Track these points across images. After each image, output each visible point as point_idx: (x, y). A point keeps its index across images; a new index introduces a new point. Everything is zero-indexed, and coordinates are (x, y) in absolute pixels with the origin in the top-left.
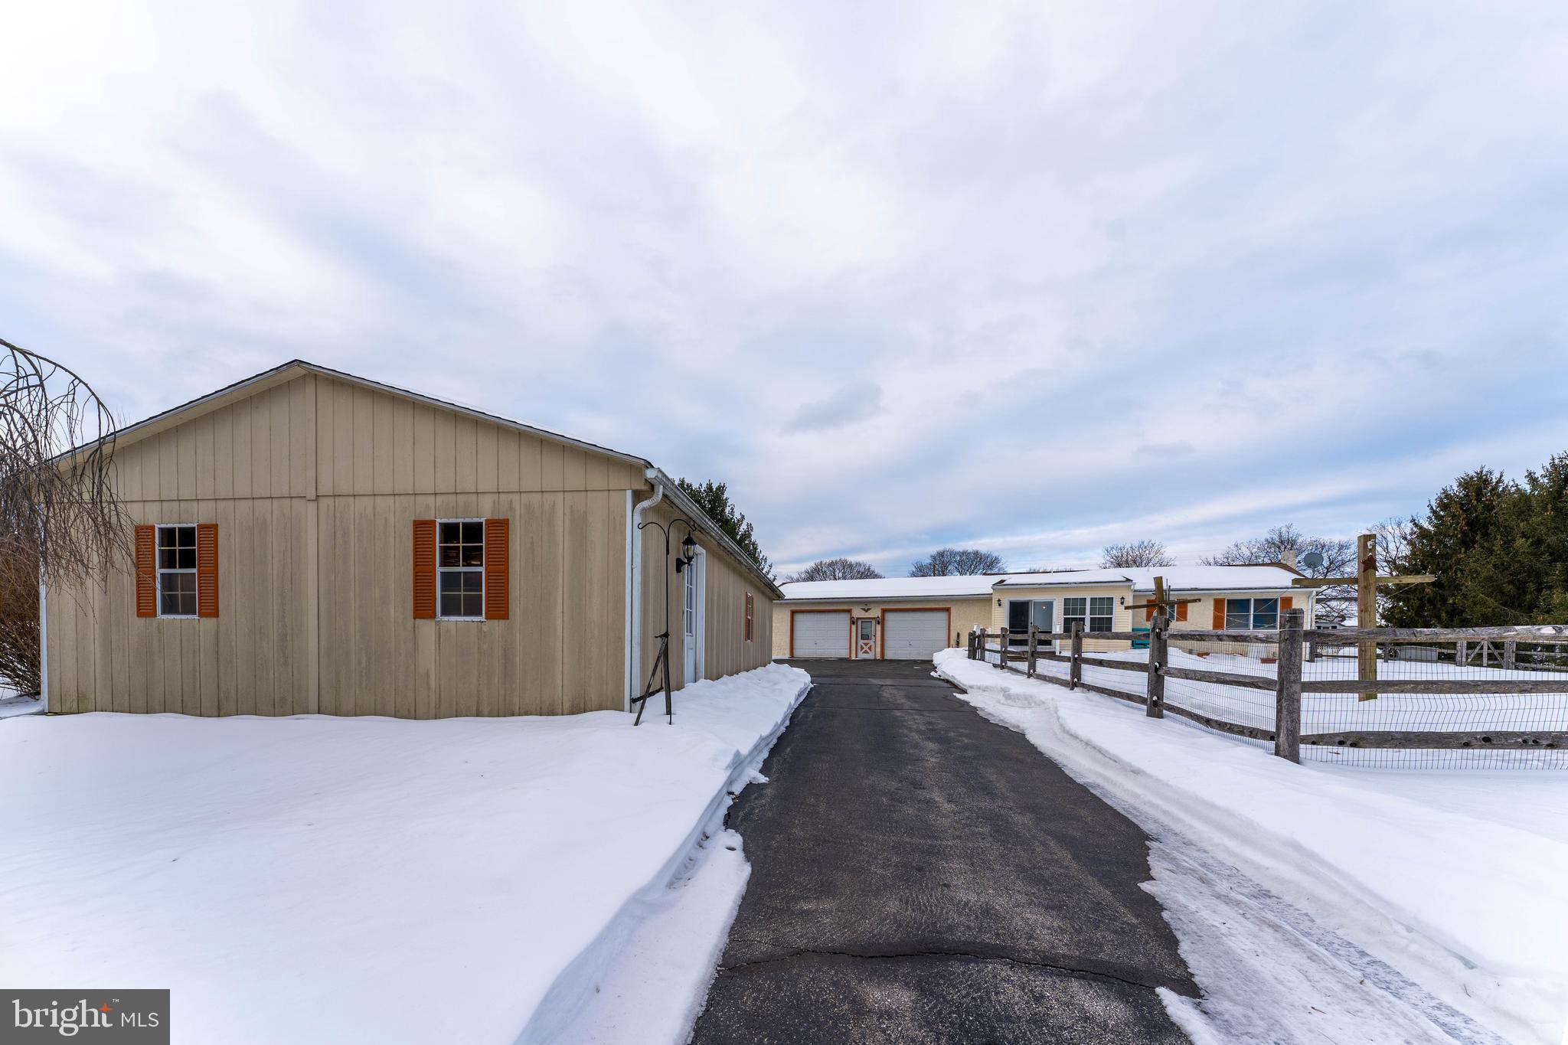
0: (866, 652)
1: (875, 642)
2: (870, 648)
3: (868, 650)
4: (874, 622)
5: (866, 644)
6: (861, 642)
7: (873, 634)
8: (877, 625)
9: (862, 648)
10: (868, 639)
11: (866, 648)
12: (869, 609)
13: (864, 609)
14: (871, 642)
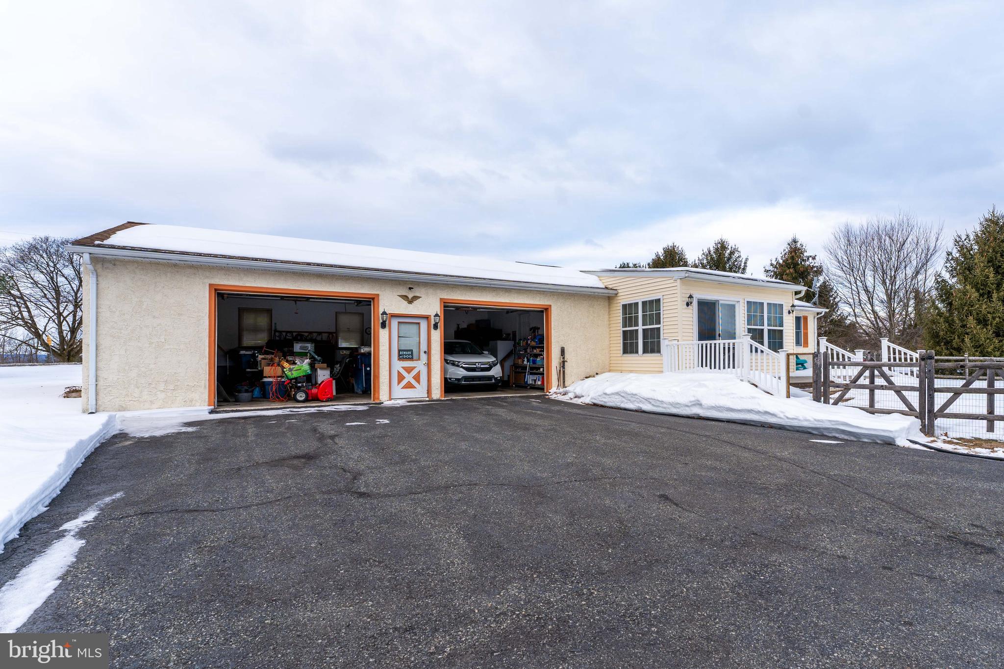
0: (409, 386)
1: (429, 365)
2: (417, 378)
3: (414, 382)
4: (424, 324)
5: (409, 370)
6: (399, 365)
7: (424, 347)
8: (433, 331)
9: (401, 378)
10: (411, 359)
11: (409, 378)
12: (415, 298)
13: (405, 297)
14: (420, 366)
